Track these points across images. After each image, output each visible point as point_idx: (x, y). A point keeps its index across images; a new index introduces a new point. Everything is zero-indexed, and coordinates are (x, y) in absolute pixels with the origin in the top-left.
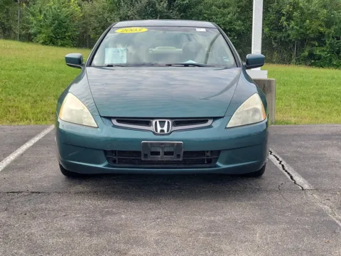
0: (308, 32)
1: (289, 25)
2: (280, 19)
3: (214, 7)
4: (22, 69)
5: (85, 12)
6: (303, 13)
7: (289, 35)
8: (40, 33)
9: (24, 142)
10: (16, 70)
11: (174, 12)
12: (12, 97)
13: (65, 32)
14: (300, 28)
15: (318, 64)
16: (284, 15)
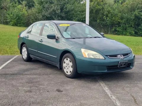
0: (114, 22)
1: (107, 19)
2: (103, 17)
3: (78, 12)
4: (5, 36)
5: (29, 13)
6: (112, 15)
7: (107, 23)
8: (11, 21)
9: (8, 61)
10: (3, 36)
11: (63, 14)
12: (2, 46)
13: (21, 21)
14: (111, 20)
15: (118, 34)
16: (105, 15)
